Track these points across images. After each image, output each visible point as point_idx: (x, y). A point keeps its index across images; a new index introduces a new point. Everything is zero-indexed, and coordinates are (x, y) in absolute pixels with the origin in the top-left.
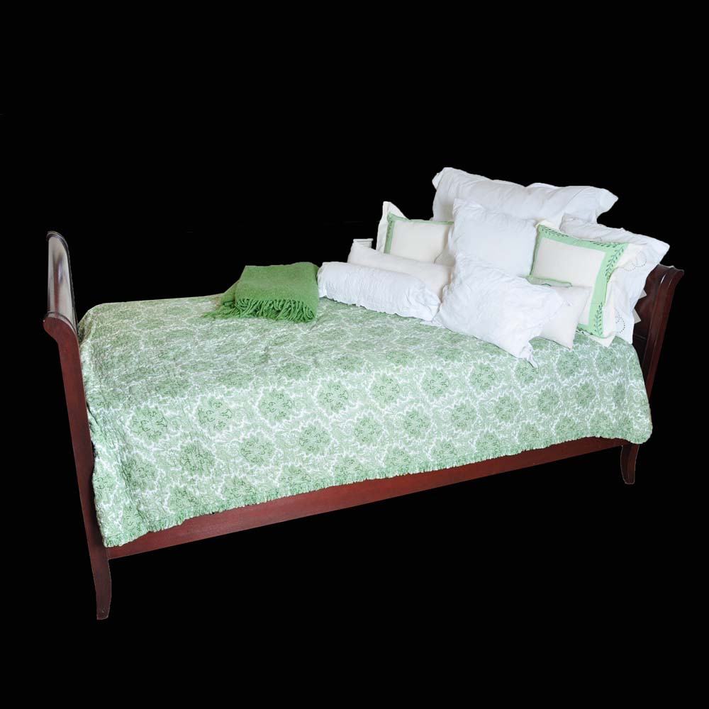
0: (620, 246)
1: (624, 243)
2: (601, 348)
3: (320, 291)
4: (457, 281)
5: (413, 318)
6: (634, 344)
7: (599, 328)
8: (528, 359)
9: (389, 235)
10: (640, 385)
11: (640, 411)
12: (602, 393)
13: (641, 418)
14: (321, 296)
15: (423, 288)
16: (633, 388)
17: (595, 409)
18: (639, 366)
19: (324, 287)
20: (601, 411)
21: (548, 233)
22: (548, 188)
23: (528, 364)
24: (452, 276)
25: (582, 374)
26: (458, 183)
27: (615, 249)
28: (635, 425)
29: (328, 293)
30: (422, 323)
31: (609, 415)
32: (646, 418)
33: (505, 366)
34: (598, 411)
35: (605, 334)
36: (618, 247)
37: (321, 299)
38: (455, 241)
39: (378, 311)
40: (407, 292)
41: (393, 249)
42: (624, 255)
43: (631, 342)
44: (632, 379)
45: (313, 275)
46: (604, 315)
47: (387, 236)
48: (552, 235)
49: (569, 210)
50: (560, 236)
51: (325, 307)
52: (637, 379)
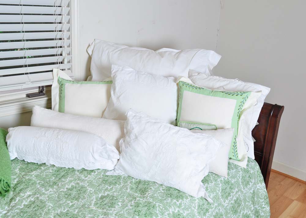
0: (246, 94)
1: (248, 92)
2: (241, 169)
3: (11, 154)
4: (133, 136)
5: (98, 169)
6: (256, 159)
7: (236, 153)
8: (203, 197)
9: (62, 95)
10: (263, 186)
11: (264, 203)
12: (245, 200)
13: (265, 208)
14: (12, 158)
15: (105, 144)
16: (259, 189)
17: (242, 213)
18: (261, 175)
19: (14, 151)
20: (245, 213)
21: (188, 87)
22: (172, 52)
23: (204, 200)
24: (125, 130)
25: (235, 193)
26: (107, 51)
27: (242, 97)
28: (262, 213)
29: (18, 155)
30: (107, 174)
31: (250, 214)
32: (268, 207)
33: (190, 208)
34: (243, 213)
35: (240, 157)
36: (244, 95)
37: (12, 161)
38: (118, 98)
39: (67, 167)
40: (92, 151)
41: (67, 107)
42: (248, 100)
43: (254, 158)
44: (258, 184)
45: (2, 140)
46: (238, 144)
47: (60, 97)
48: (191, 88)
49: (192, 67)
50: (198, 89)
51: (17, 171)
52: (261, 184)
